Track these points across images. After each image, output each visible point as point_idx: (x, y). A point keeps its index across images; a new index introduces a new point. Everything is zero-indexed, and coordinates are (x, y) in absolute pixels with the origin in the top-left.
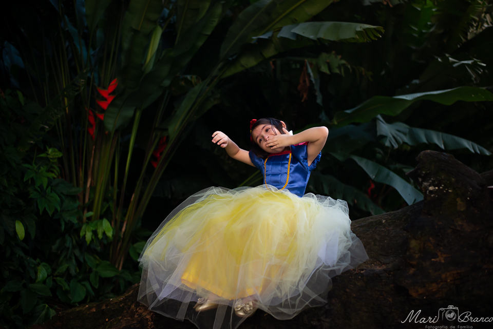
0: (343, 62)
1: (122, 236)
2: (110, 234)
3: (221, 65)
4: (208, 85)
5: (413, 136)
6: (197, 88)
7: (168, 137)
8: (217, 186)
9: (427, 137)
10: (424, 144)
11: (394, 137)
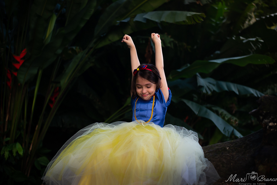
0: (172, 39)
1: (29, 153)
2: (21, 153)
3: (95, 40)
4: (87, 54)
5: (219, 87)
6: (80, 55)
7: (60, 88)
8: (99, 122)
9: (228, 87)
10: (226, 91)
11: (208, 87)
